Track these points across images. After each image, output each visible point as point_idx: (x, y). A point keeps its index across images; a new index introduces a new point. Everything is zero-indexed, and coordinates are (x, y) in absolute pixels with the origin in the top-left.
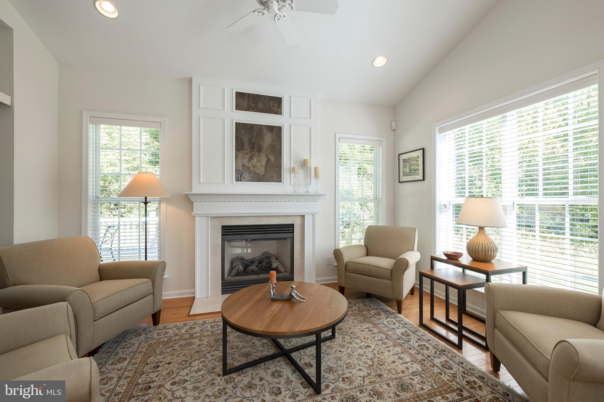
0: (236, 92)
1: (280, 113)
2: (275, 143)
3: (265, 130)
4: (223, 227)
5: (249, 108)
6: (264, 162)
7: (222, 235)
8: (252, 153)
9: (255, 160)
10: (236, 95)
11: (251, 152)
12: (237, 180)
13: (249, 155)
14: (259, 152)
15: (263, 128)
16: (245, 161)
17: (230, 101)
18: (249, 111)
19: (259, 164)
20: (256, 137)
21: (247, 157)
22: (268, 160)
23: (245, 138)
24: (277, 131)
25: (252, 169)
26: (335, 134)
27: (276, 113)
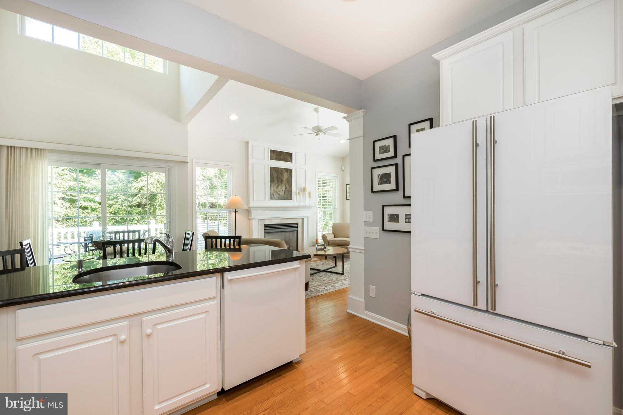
0: (270, 150)
1: (291, 161)
2: (289, 178)
3: (284, 171)
4: (265, 225)
5: (276, 158)
6: (284, 189)
7: (265, 229)
9: (280, 187)
10: (270, 151)
11: (277, 183)
12: (271, 199)
13: (277, 185)
14: (281, 183)
15: (283, 169)
16: (275, 188)
17: (268, 154)
18: (276, 160)
19: (282, 190)
20: (280, 175)
21: (276, 186)
22: (286, 188)
23: (275, 175)
24: (289, 171)
25: (278, 192)
26: (316, 173)
27: (289, 162)
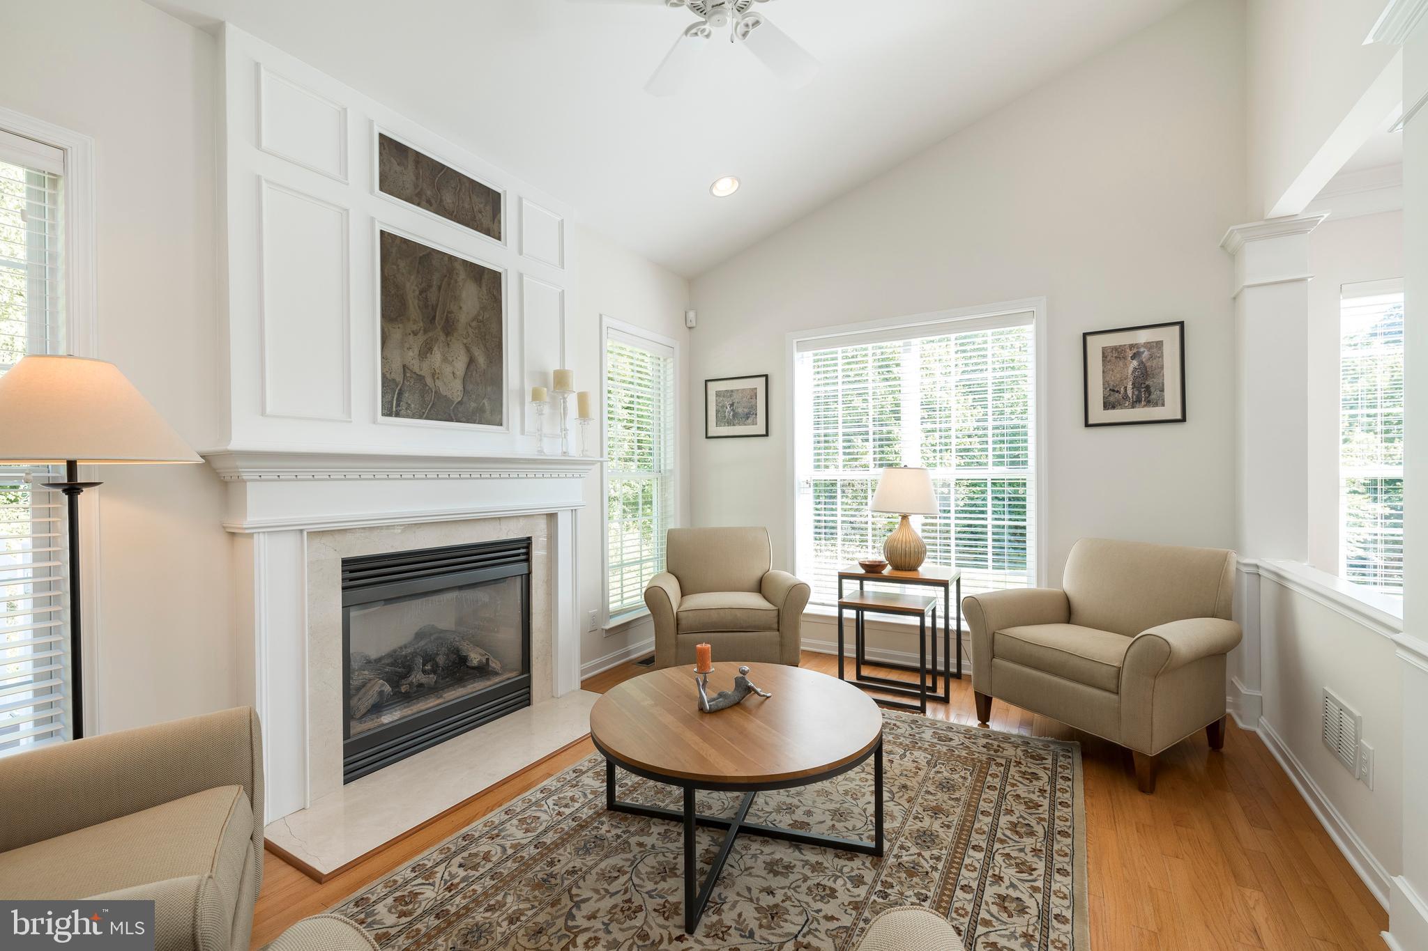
0: (381, 137)
1: (497, 235)
2: (486, 315)
3: (462, 275)
4: (345, 562)
5: (419, 195)
6: (460, 365)
7: (344, 588)
8: (430, 334)
9: (437, 356)
10: (381, 144)
11: (426, 331)
12: (389, 411)
13: (421, 338)
14: (447, 334)
15: (457, 264)
16: (411, 356)
17: (365, 155)
18: (418, 205)
19: (448, 370)
20: (440, 288)
21: (416, 343)
22: (471, 361)
23: (408, 285)
24: (488, 281)
25: (429, 381)
26: (601, 316)
27: (488, 232)
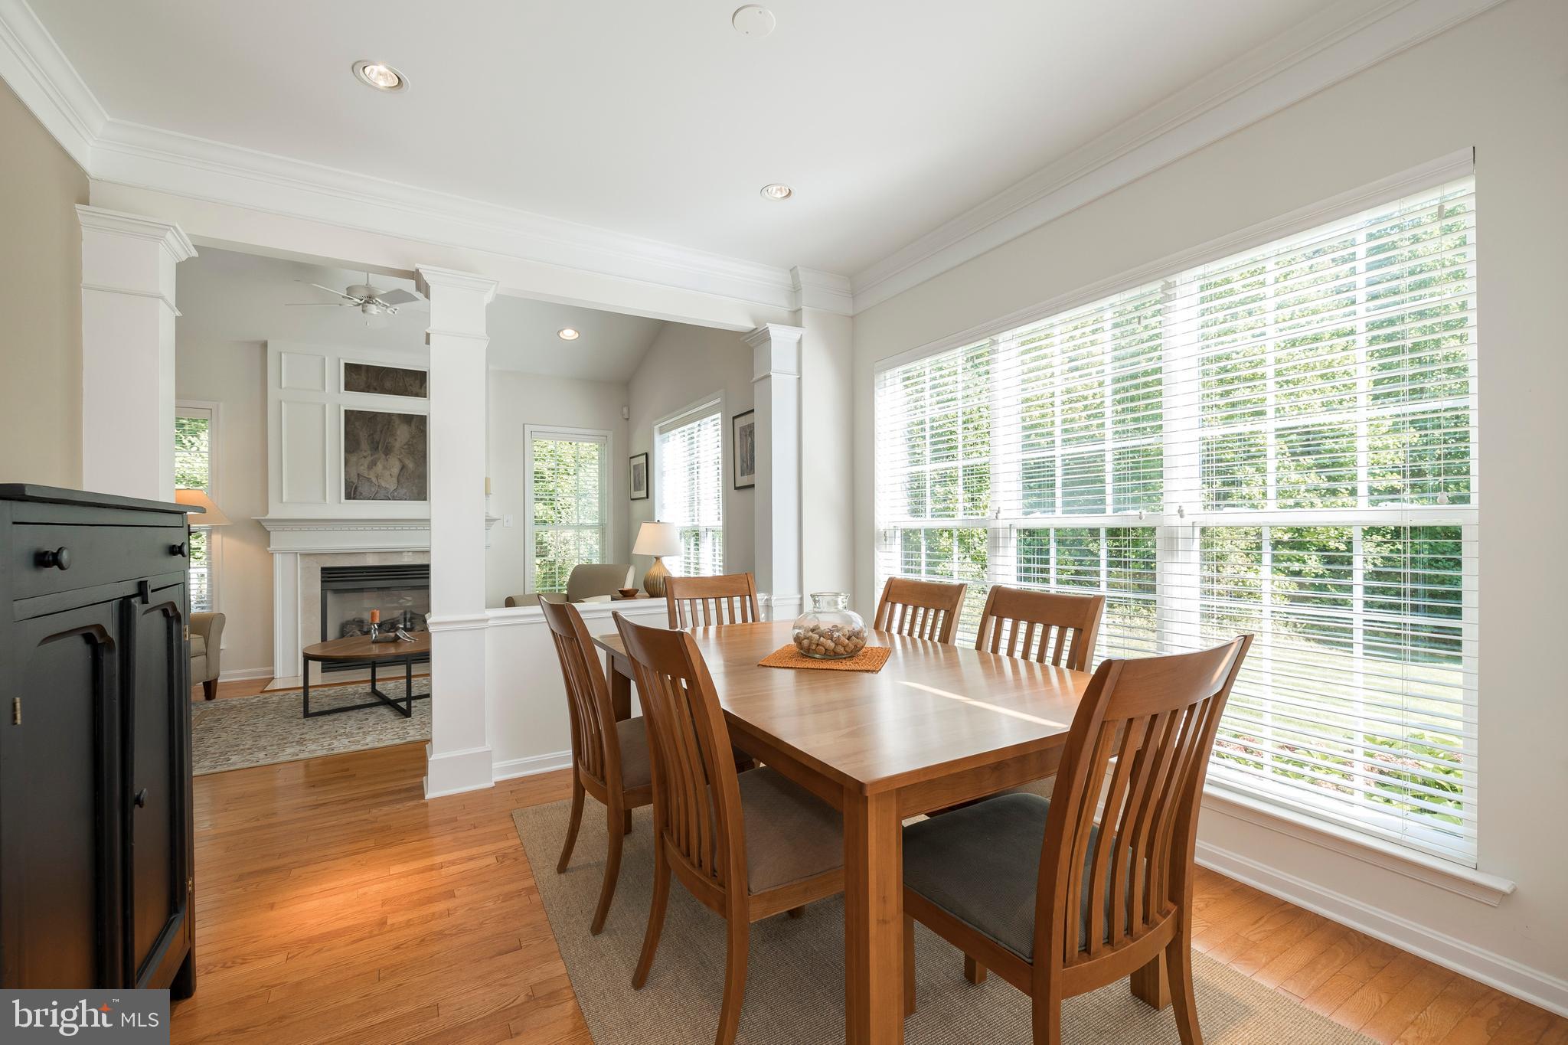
0: (346, 364)
1: (424, 395)
2: (415, 441)
3: (397, 421)
4: (323, 569)
5: (368, 387)
6: (396, 470)
7: (322, 582)
8: (376, 456)
9: (380, 466)
10: (345, 368)
11: (372, 455)
12: (348, 497)
13: (369, 459)
14: (386, 455)
15: (393, 417)
16: (362, 469)
17: (336, 377)
18: (368, 392)
19: (387, 473)
20: (381, 432)
21: (366, 462)
22: (403, 467)
23: (361, 433)
24: (419, 424)
25: (374, 480)
26: (524, 425)
27: (417, 395)
